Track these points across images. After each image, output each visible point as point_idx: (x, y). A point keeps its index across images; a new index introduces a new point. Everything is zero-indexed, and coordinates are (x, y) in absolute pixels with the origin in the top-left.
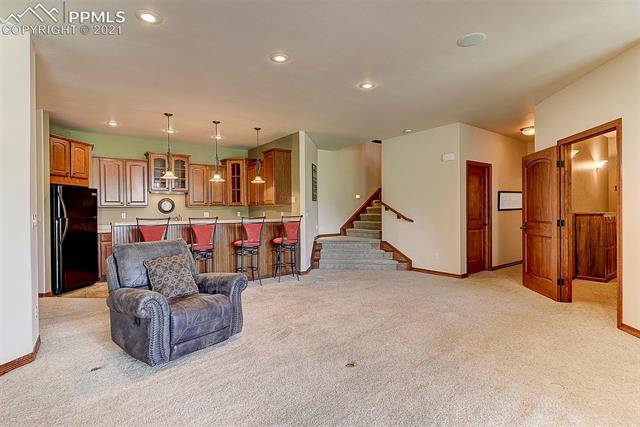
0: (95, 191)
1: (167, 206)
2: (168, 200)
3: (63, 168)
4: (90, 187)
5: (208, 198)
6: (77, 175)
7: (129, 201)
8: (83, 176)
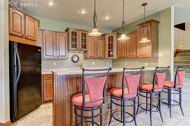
0: (40, 48)
1: (75, 59)
2: (76, 55)
3: (20, 31)
4: (37, 46)
5: (96, 54)
6: (29, 37)
7: (58, 56)
8: (33, 39)
